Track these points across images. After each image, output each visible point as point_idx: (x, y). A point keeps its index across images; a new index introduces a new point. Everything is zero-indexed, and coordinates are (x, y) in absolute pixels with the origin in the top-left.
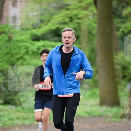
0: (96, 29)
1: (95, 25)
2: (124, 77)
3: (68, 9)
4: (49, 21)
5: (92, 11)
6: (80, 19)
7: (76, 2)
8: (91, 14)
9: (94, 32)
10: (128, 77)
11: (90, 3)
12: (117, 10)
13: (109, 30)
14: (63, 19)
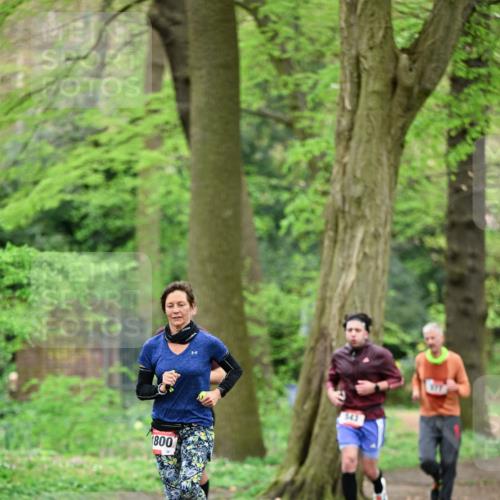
0: (187, 210)
1: (187, 196)
2: (279, 363)
3: (96, 144)
4: (36, 183)
5: (176, 149)
6: (135, 175)
7: (123, 122)
8: (171, 159)
9: (184, 218)
10: (292, 364)
11: (167, 123)
12: (253, 148)
13: (228, 213)
14: (83, 176)
